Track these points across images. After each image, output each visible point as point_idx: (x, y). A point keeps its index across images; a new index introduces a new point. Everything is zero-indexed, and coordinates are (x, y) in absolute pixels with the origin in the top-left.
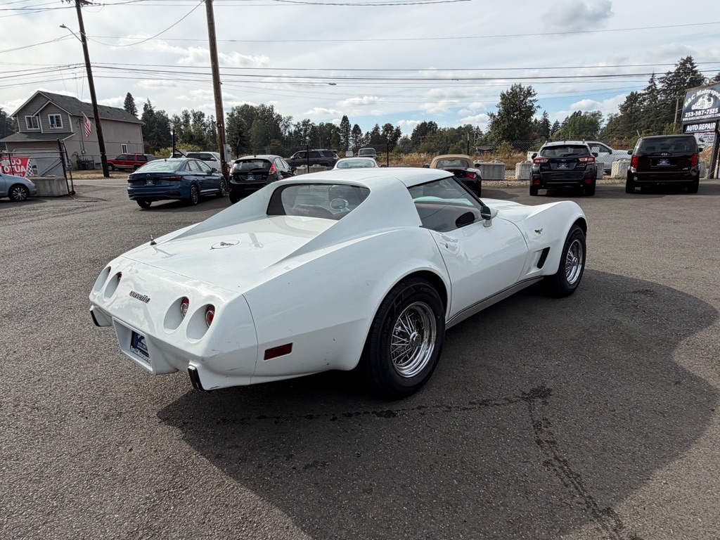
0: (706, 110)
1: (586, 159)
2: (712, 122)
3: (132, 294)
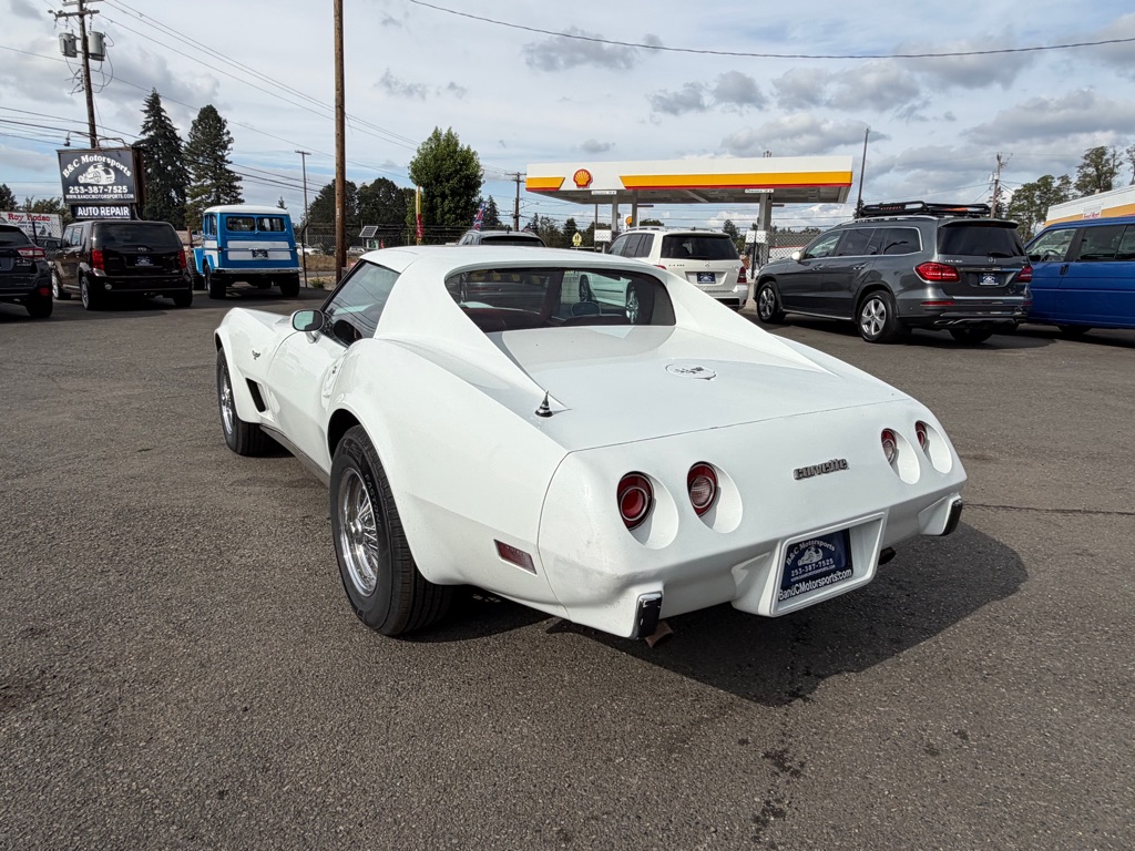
0: (105, 186)
1: (31, 253)
2: (123, 205)
3: (801, 474)
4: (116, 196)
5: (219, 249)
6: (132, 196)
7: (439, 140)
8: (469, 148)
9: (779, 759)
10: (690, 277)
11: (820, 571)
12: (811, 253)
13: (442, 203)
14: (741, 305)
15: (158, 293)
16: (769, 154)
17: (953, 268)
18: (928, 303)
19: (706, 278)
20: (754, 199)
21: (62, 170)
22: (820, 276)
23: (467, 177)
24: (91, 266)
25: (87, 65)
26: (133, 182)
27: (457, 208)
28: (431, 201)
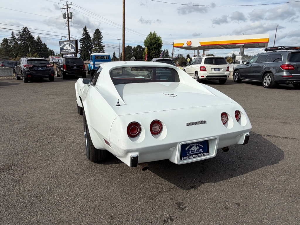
0: (69, 49)
1: (49, 66)
2: (73, 54)
3: (188, 124)
4: (72, 52)
5: (93, 64)
6: (75, 52)
7: (151, 35)
8: (159, 36)
9: (179, 205)
10: (212, 69)
11: (196, 153)
12: (250, 62)
13: (152, 51)
14: (227, 77)
15: (79, 75)
16: (243, 34)
17: (292, 66)
18: (284, 76)
19: (217, 70)
20: (239, 47)
21: (60, 46)
22: (252, 69)
23: (159, 44)
24: (63, 69)
25: (68, 20)
26: (75, 48)
27: (156, 52)
28: (149, 51)
